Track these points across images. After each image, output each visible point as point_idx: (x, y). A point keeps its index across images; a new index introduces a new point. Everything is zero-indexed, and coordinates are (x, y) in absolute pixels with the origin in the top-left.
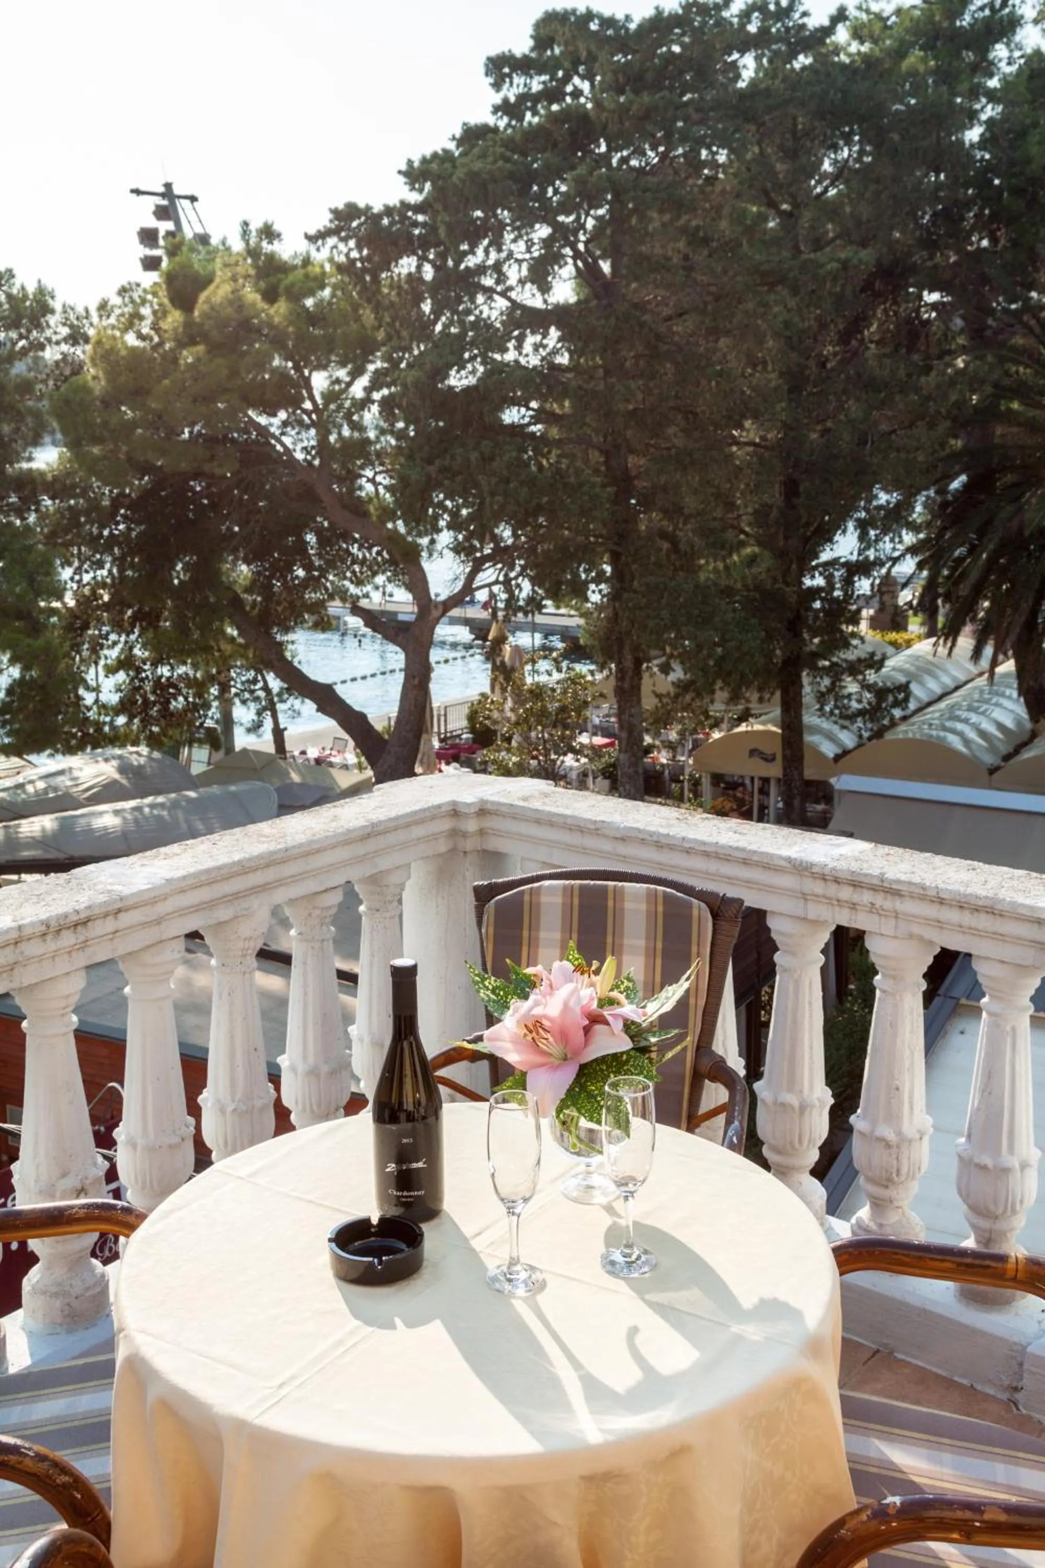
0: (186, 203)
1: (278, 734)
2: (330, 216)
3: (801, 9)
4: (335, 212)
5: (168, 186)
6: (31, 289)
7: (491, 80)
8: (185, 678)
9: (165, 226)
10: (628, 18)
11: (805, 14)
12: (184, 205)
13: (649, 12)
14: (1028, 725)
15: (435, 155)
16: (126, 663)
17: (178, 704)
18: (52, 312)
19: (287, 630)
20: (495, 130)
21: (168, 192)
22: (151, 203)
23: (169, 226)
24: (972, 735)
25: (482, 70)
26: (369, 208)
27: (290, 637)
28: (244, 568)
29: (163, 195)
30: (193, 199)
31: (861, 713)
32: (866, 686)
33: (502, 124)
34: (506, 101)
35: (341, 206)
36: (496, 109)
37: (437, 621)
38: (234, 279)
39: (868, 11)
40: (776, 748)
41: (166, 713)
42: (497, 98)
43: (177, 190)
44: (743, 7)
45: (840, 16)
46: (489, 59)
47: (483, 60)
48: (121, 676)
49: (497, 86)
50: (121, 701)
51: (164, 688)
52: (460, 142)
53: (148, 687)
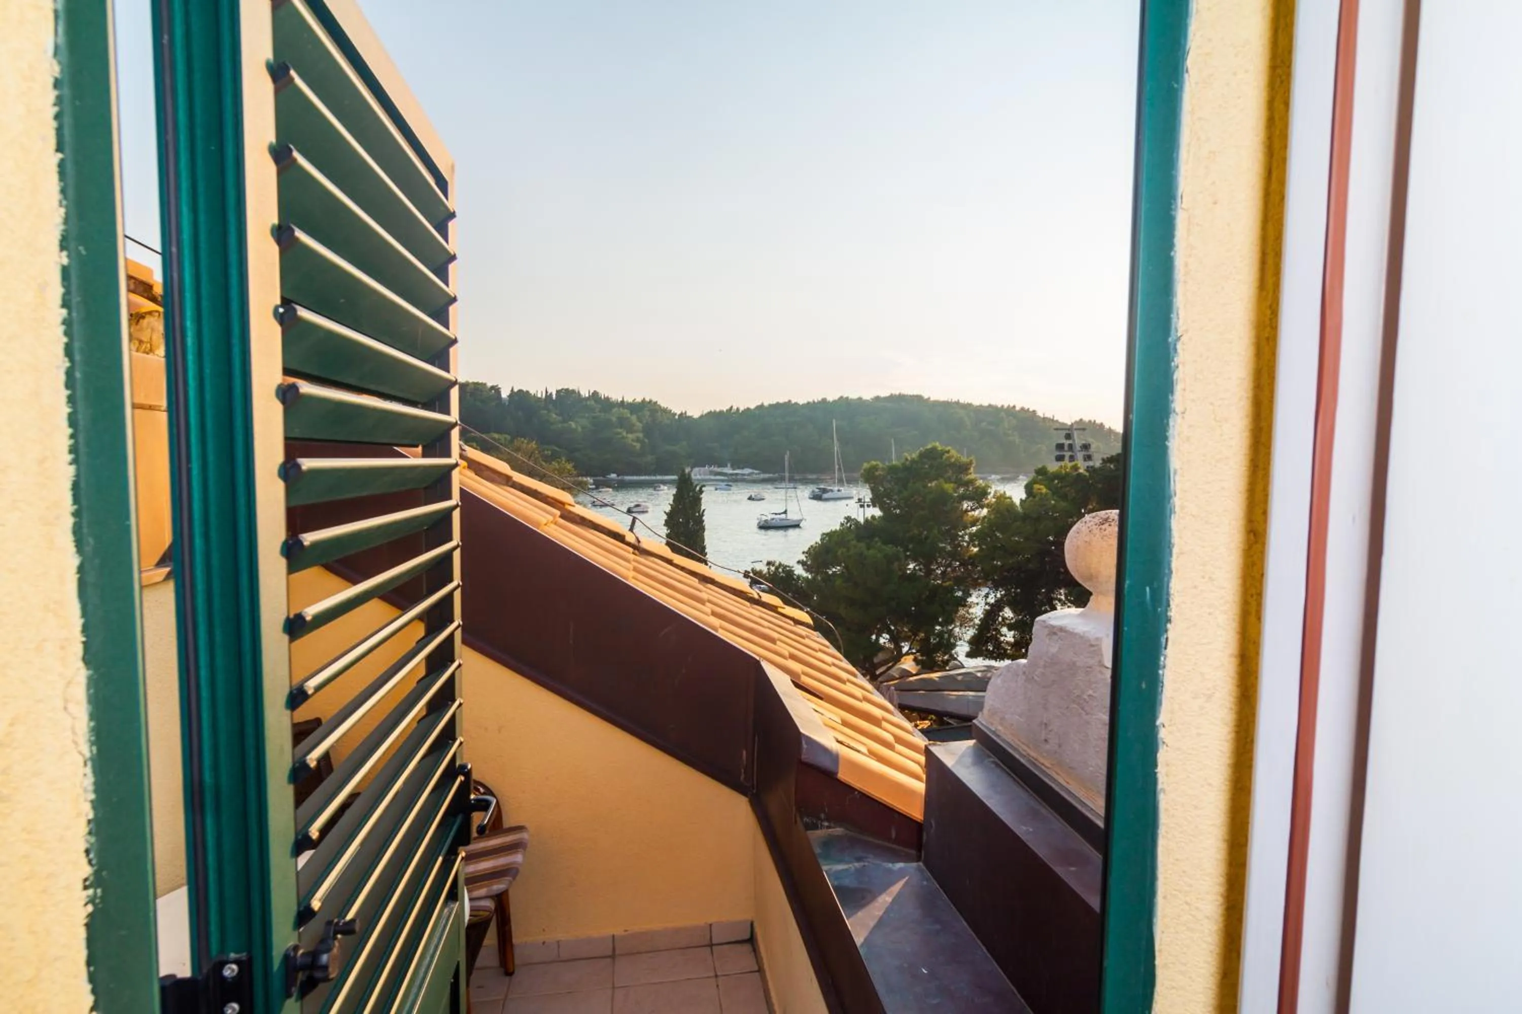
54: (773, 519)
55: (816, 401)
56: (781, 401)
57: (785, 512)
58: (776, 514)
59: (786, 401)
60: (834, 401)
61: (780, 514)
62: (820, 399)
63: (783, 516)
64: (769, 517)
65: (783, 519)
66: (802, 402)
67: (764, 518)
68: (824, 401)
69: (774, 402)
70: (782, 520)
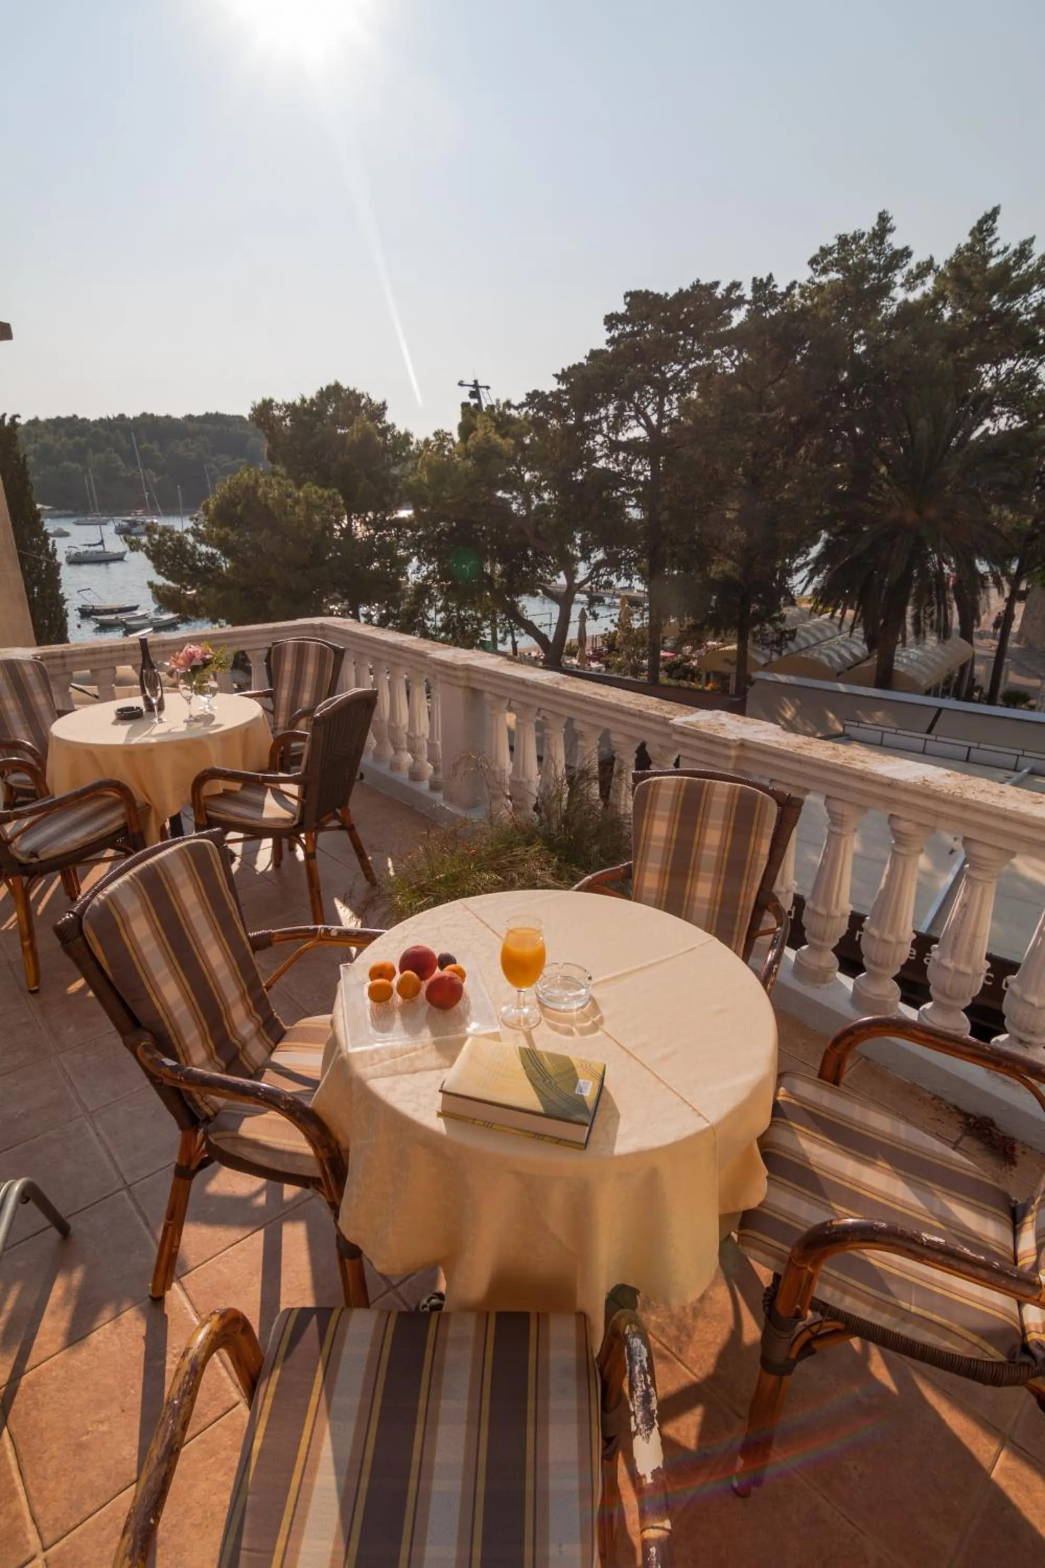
0: (484, 390)
1: (514, 644)
2: (525, 397)
3: (773, 283)
4: (528, 395)
5: (476, 382)
6: (402, 432)
7: (606, 327)
8: (470, 616)
9: (474, 402)
10: (666, 294)
11: (775, 286)
12: (483, 391)
13: (677, 291)
14: (867, 654)
15: (574, 366)
16: (445, 608)
17: (468, 628)
18: (412, 443)
19: (518, 596)
20: (606, 351)
21: (476, 385)
22: (467, 390)
23: (475, 401)
24: (835, 657)
25: (602, 322)
26: (543, 393)
27: (520, 598)
28: (499, 566)
29: (473, 386)
30: (488, 388)
31: (773, 642)
32: (777, 630)
33: (610, 349)
34: (613, 337)
35: (531, 392)
36: (608, 342)
37: (575, 593)
38: (486, 428)
39: (814, 283)
40: (734, 658)
41: (463, 632)
42: (608, 336)
43: (480, 384)
44: (728, 285)
45: (793, 285)
46: (607, 317)
47: (603, 317)
48: (442, 614)
49: (609, 330)
50: (443, 626)
51: (462, 621)
52: (588, 358)
53: (455, 620)
54: (87, 552)
55: (111, 417)
56: (63, 415)
57: (102, 543)
58: (90, 545)
59: (71, 415)
60: (135, 418)
61: (95, 545)
62: (116, 415)
63: (100, 548)
64: (82, 549)
65: (100, 552)
66: (93, 417)
67: (74, 551)
68: (122, 417)
69: (54, 417)
70: (98, 553)
